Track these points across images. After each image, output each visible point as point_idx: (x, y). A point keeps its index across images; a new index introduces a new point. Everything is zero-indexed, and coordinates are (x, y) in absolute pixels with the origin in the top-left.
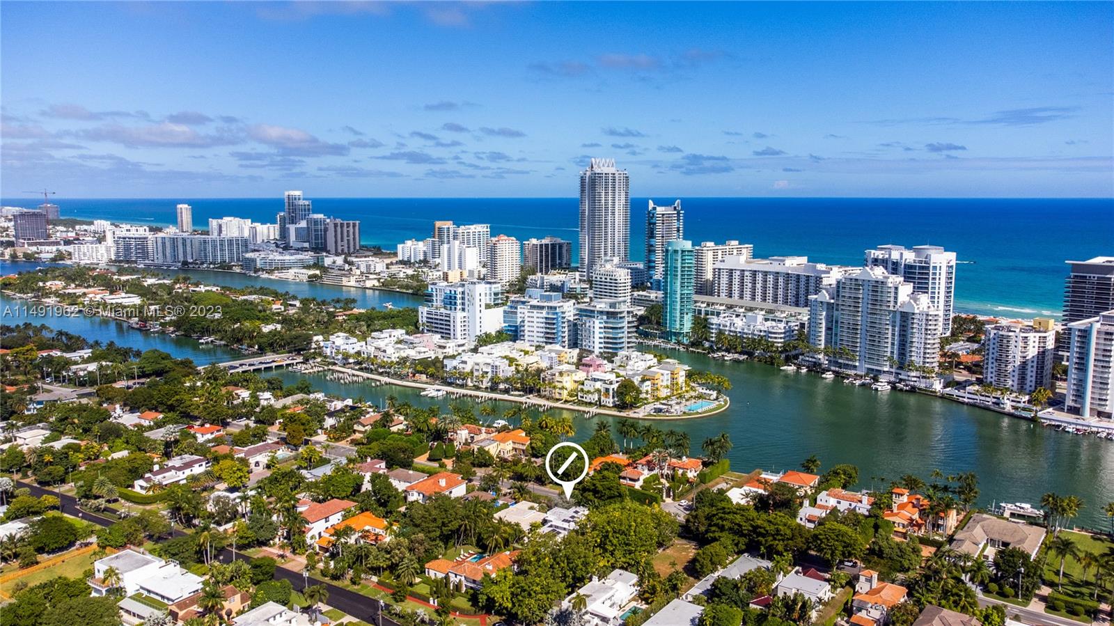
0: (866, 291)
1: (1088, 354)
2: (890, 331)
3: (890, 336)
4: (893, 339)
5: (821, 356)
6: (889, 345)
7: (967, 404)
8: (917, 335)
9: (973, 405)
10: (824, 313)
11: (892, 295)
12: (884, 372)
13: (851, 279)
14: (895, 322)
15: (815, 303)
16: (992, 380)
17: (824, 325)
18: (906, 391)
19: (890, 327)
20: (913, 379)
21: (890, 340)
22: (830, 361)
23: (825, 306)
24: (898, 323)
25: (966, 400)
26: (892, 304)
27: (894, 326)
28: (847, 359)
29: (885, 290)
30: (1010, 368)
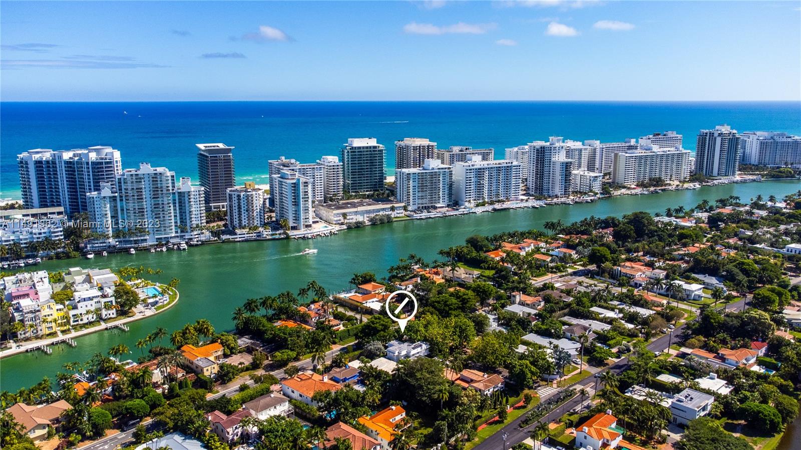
0: (147, 182)
1: (299, 196)
2: (172, 208)
3: (172, 211)
4: (175, 213)
5: (110, 240)
6: (173, 218)
7: (239, 241)
8: (194, 206)
9: (247, 241)
10: (108, 206)
11: (170, 181)
12: (171, 238)
13: (132, 175)
14: (175, 200)
15: (98, 199)
16: (246, 223)
17: (109, 215)
18: (201, 244)
19: (171, 205)
20: (197, 236)
21: (172, 214)
22: (120, 242)
23: (108, 200)
24: (177, 201)
25: (238, 239)
26: (170, 188)
27: (174, 203)
28: (137, 236)
29: (164, 178)
30: (255, 214)
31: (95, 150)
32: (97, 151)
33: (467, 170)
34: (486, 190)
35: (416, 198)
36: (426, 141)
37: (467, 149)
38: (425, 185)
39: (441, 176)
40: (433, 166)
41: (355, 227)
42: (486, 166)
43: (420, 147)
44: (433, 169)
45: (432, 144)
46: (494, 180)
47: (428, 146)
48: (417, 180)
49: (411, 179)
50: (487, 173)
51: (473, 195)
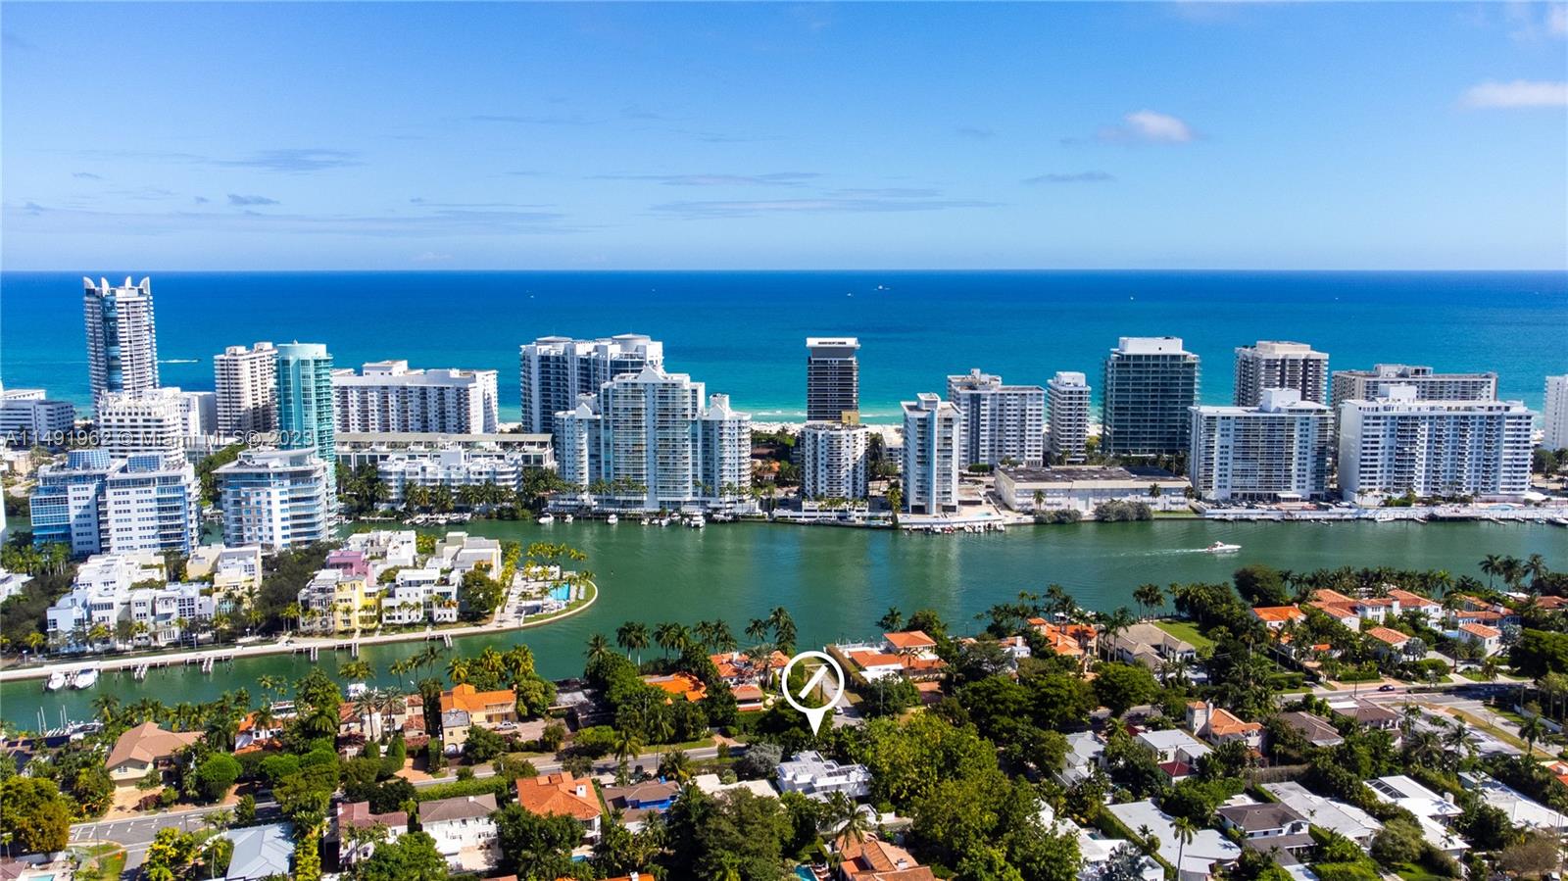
0: (650, 398)
1: (930, 445)
2: (690, 449)
3: (690, 454)
4: (695, 458)
5: (585, 496)
6: (690, 467)
7: (803, 524)
8: (728, 449)
9: (816, 524)
10: (586, 435)
11: (689, 400)
12: (685, 503)
13: (626, 384)
14: (696, 435)
15: (570, 423)
16: (824, 491)
17: (586, 453)
18: (730, 521)
19: (689, 443)
20: (728, 506)
21: (690, 461)
22: (600, 501)
23: (586, 426)
24: (700, 437)
25: (803, 519)
26: (689, 412)
27: (694, 441)
28: (628, 494)
29: (679, 394)
30: (843, 473)
31: (621, 341)
32: (623, 342)
33: (1367, 418)
34: (1420, 470)
35: (1229, 472)
36: (1304, 349)
37: (1417, 372)
38: (1252, 444)
39: (1297, 427)
40: (1280, 405)
41: (1054, 523)
42: (1426, 412)
43: (1283, 361)
44: (1279, 410)
45: (1315, 355)
46: (1446, 450)
47: (1306, 361)
48: (1232, 433)
49: (1218, 430)
50: (1424, 430)
51: (1382, 478)
